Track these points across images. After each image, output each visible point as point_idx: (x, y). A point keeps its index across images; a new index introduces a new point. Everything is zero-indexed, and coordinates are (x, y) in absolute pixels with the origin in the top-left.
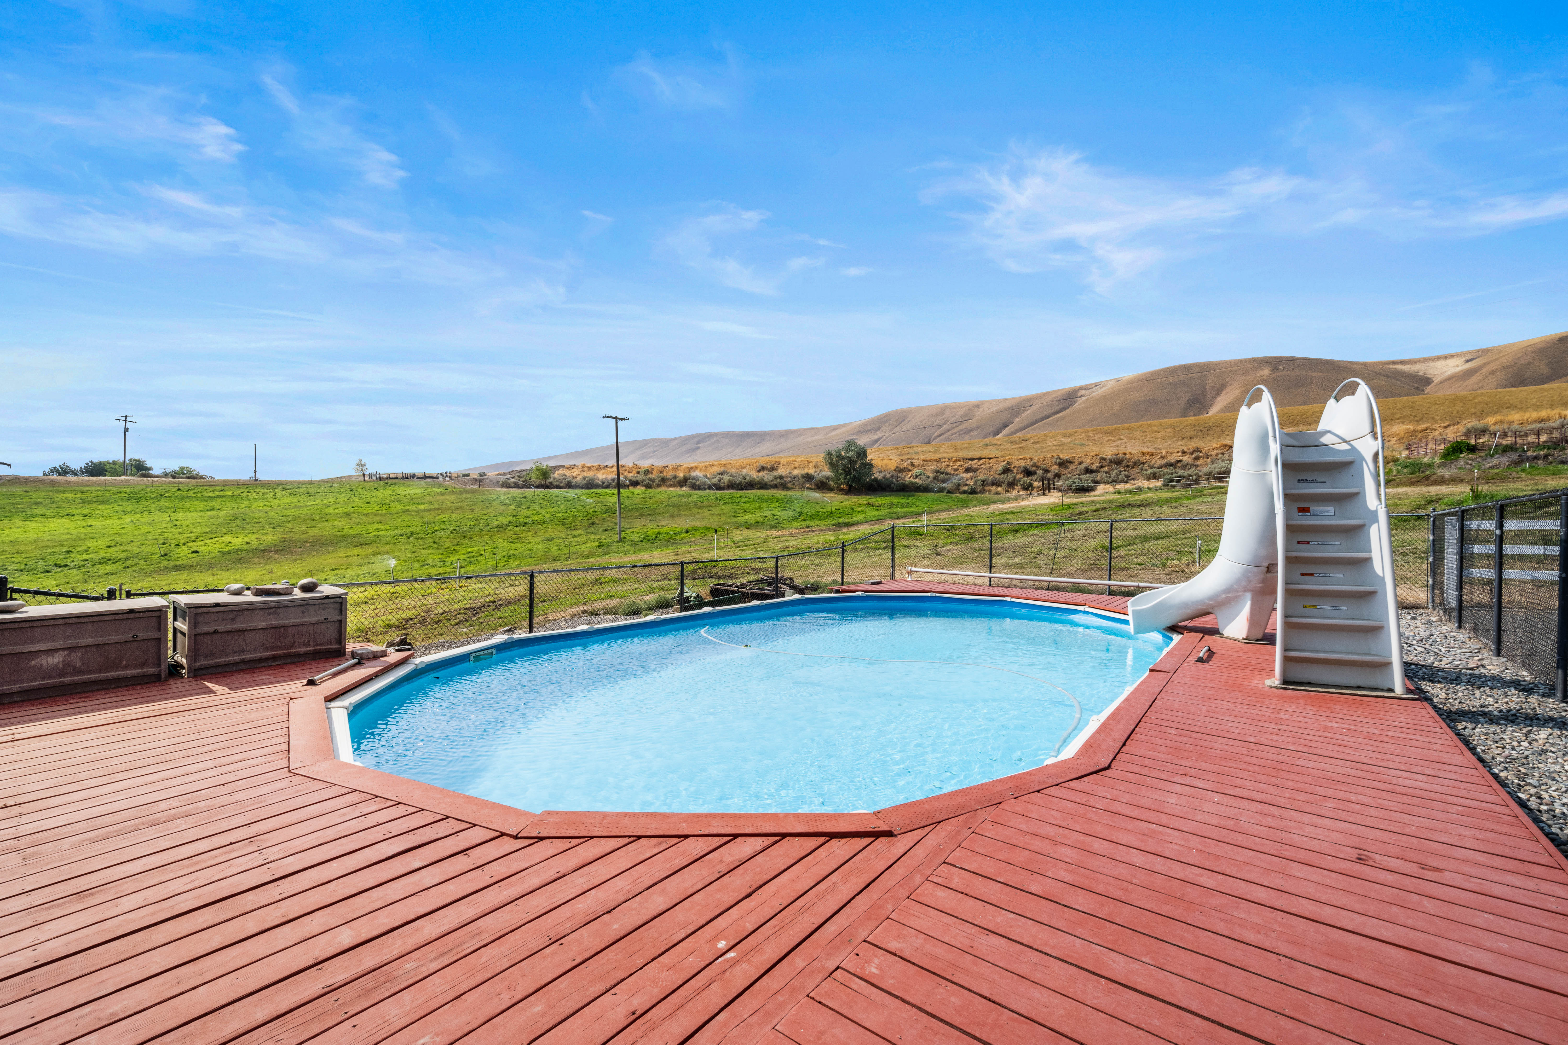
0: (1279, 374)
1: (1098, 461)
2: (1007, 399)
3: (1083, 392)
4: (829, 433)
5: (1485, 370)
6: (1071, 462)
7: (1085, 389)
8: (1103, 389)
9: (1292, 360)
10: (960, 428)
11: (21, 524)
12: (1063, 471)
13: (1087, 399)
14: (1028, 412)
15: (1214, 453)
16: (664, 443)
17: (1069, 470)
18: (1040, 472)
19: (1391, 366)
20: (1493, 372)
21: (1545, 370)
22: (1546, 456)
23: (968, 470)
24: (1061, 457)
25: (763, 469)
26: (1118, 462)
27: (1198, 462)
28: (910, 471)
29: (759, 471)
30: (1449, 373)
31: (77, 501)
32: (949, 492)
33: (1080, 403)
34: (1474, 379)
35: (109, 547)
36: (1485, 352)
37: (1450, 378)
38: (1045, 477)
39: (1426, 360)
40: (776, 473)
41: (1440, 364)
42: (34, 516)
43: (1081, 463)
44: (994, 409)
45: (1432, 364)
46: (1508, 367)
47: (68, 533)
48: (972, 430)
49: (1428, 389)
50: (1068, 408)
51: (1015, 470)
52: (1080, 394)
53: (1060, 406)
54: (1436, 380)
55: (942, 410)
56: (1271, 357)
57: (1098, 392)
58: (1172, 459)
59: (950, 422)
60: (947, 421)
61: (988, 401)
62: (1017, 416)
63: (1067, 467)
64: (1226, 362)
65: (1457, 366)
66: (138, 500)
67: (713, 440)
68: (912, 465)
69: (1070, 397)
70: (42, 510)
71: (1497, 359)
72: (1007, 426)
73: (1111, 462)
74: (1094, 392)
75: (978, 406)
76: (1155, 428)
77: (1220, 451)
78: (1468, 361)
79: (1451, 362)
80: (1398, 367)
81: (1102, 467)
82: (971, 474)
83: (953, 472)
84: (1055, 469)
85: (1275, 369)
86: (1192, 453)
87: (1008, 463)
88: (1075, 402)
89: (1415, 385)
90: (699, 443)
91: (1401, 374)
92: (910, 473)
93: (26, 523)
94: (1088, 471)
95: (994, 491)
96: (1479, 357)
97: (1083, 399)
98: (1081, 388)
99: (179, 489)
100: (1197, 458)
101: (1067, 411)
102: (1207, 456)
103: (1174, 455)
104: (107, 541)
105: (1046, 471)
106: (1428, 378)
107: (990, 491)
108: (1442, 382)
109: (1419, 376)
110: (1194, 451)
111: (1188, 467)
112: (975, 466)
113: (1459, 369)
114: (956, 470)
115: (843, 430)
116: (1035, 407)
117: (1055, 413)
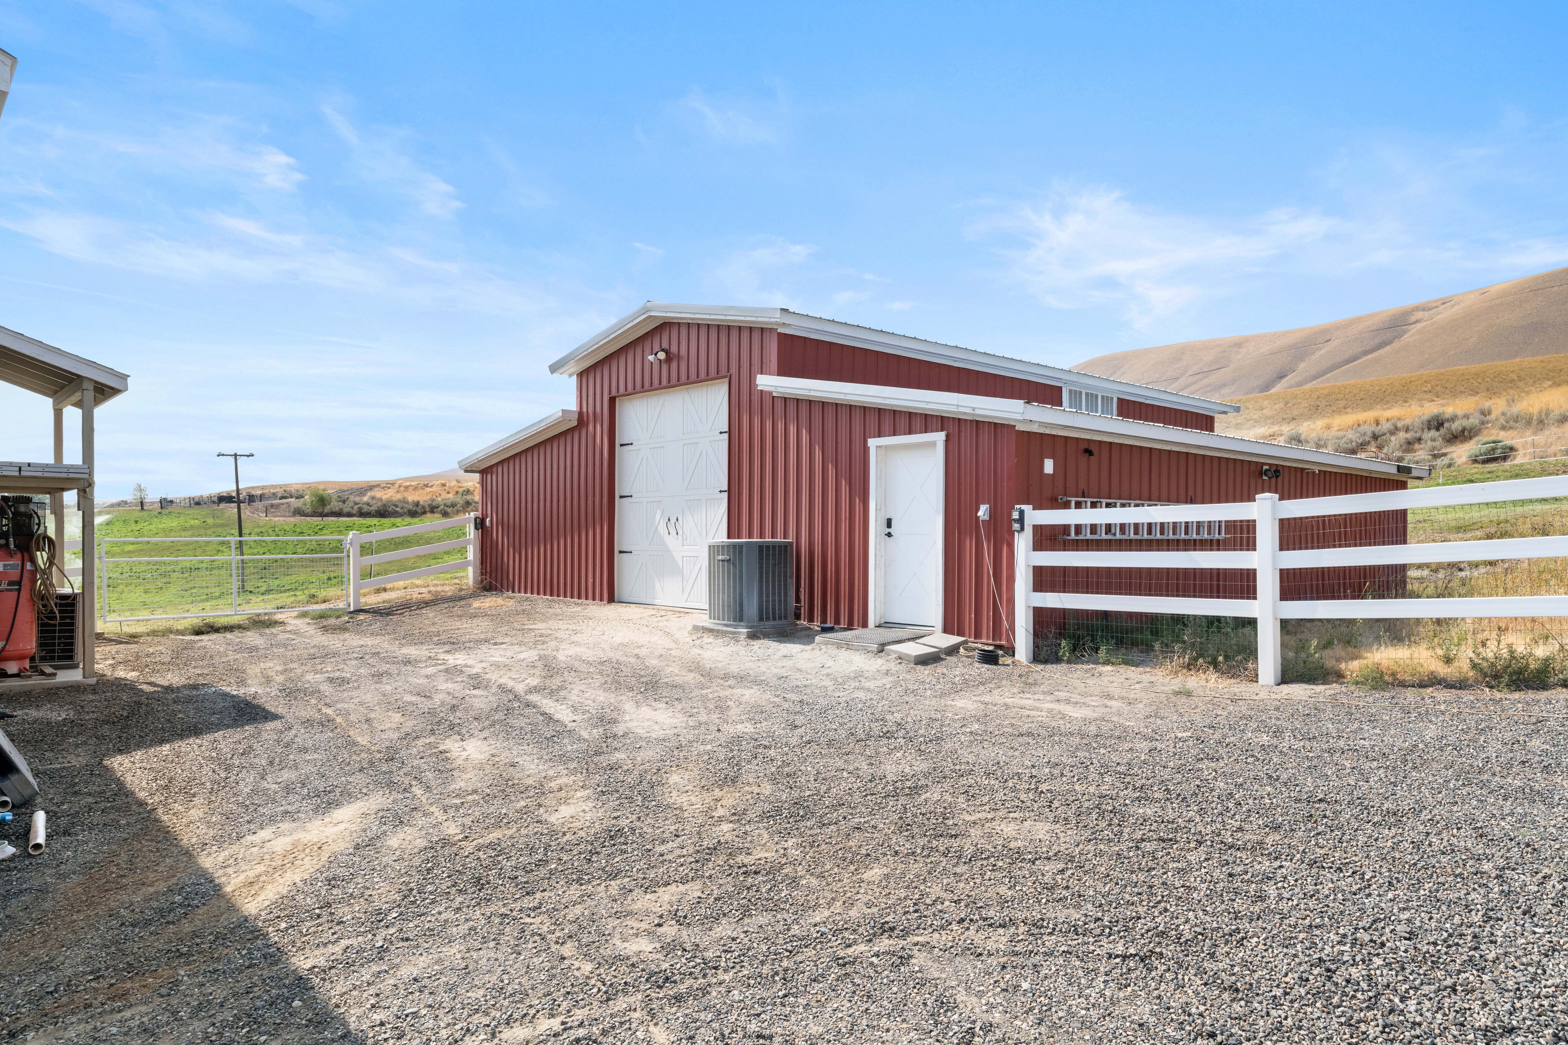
2: (1288, 332)
3: (1419, 315)
7: (1424, 310)
8: (1454, 309)
10: (1206, 381)
13: (1424, 327)
14: (1322, 352)
33: (1411, 336)
48: (1224, 385)
50: (1391, 342)
52: (1413, 319)
53: (1377, 341)
57: (1445, 315)
59: (1190, 372)
62: (1302, 359)
72: (1284, 376)
74: (1438, 314)
75: (1238, 344)
88: (1404, 332)
97: (1419, 326)
98: (1417, 309)
101: (1388, 348)
116: (1334, 343)
117: (1366, 353)
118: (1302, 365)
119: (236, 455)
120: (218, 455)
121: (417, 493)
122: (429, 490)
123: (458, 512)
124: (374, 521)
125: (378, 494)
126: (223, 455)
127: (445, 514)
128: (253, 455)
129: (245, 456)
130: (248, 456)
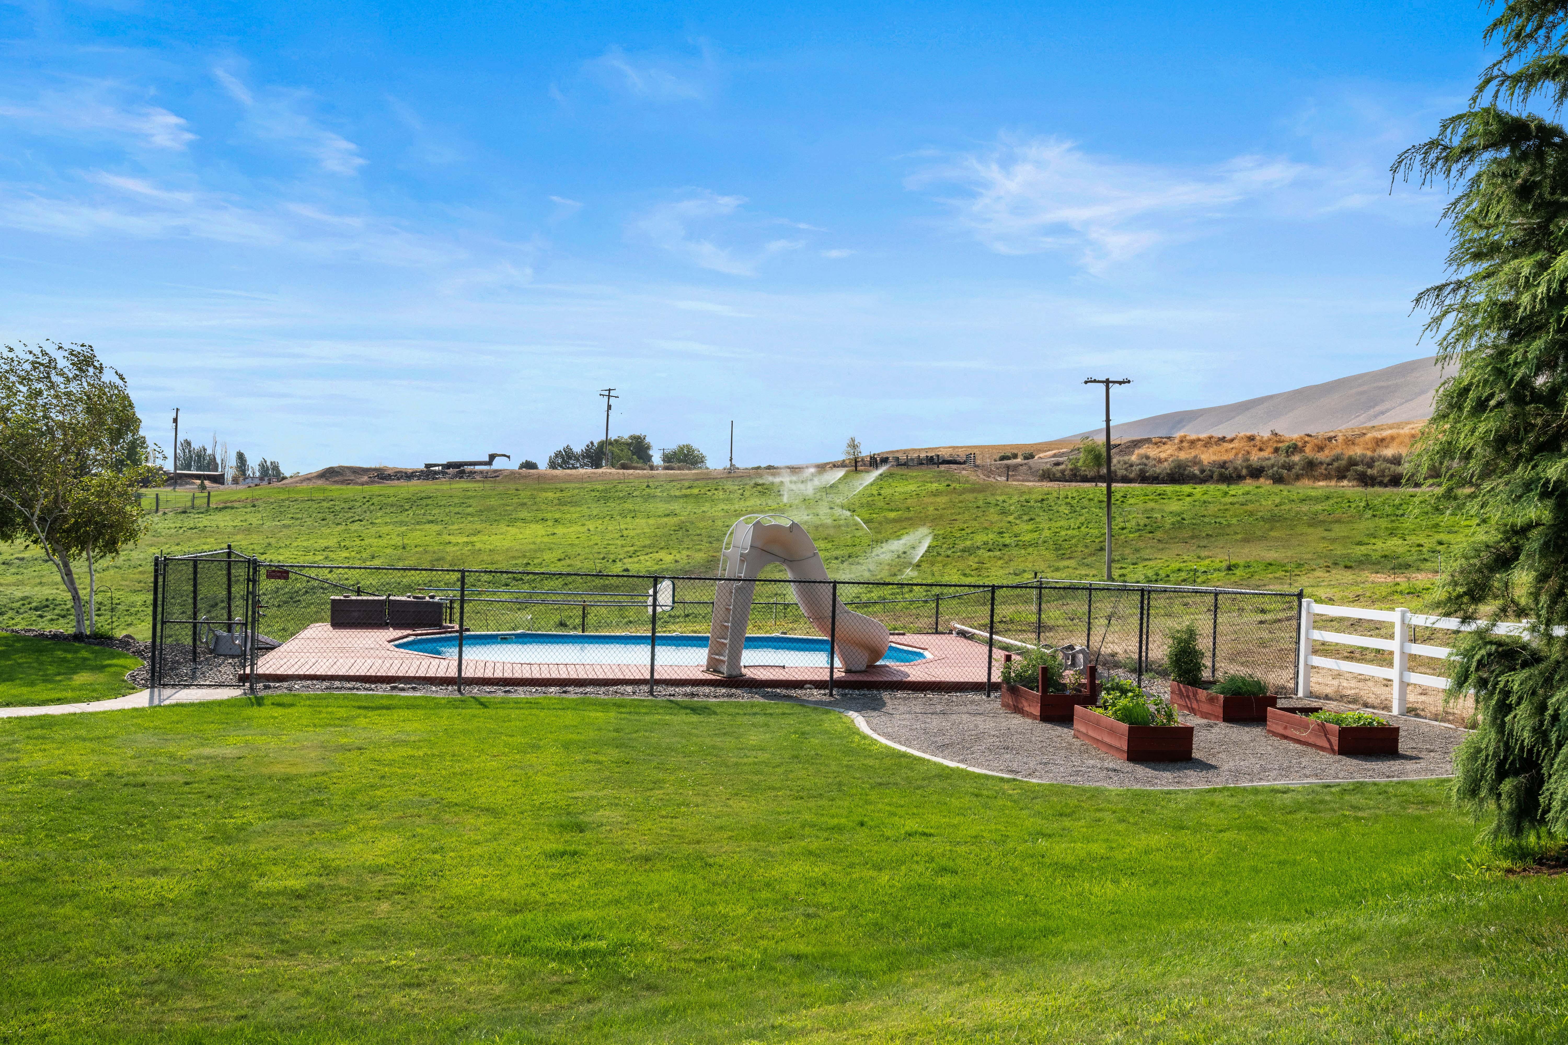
11: (504, 529)
31: (556, 502)
35: (559, 560)
42: (516, 520)
47: (534, 543)
66: (606, 500)
70: (524, 514)
93: (510, 528)
99: (648, 486)
104: (558, 554)
119: (1107, 382)
120: (1086, 382)
121: (1211, 450)
122: (1226, 445)
123: (1298, 477)
124: (1169, 488)
125: (1152, 452)
126: (1095, 381)
127: (1278, 480)
128: (1129, 382)
129: (1120, 383)
130: (1124, 382)
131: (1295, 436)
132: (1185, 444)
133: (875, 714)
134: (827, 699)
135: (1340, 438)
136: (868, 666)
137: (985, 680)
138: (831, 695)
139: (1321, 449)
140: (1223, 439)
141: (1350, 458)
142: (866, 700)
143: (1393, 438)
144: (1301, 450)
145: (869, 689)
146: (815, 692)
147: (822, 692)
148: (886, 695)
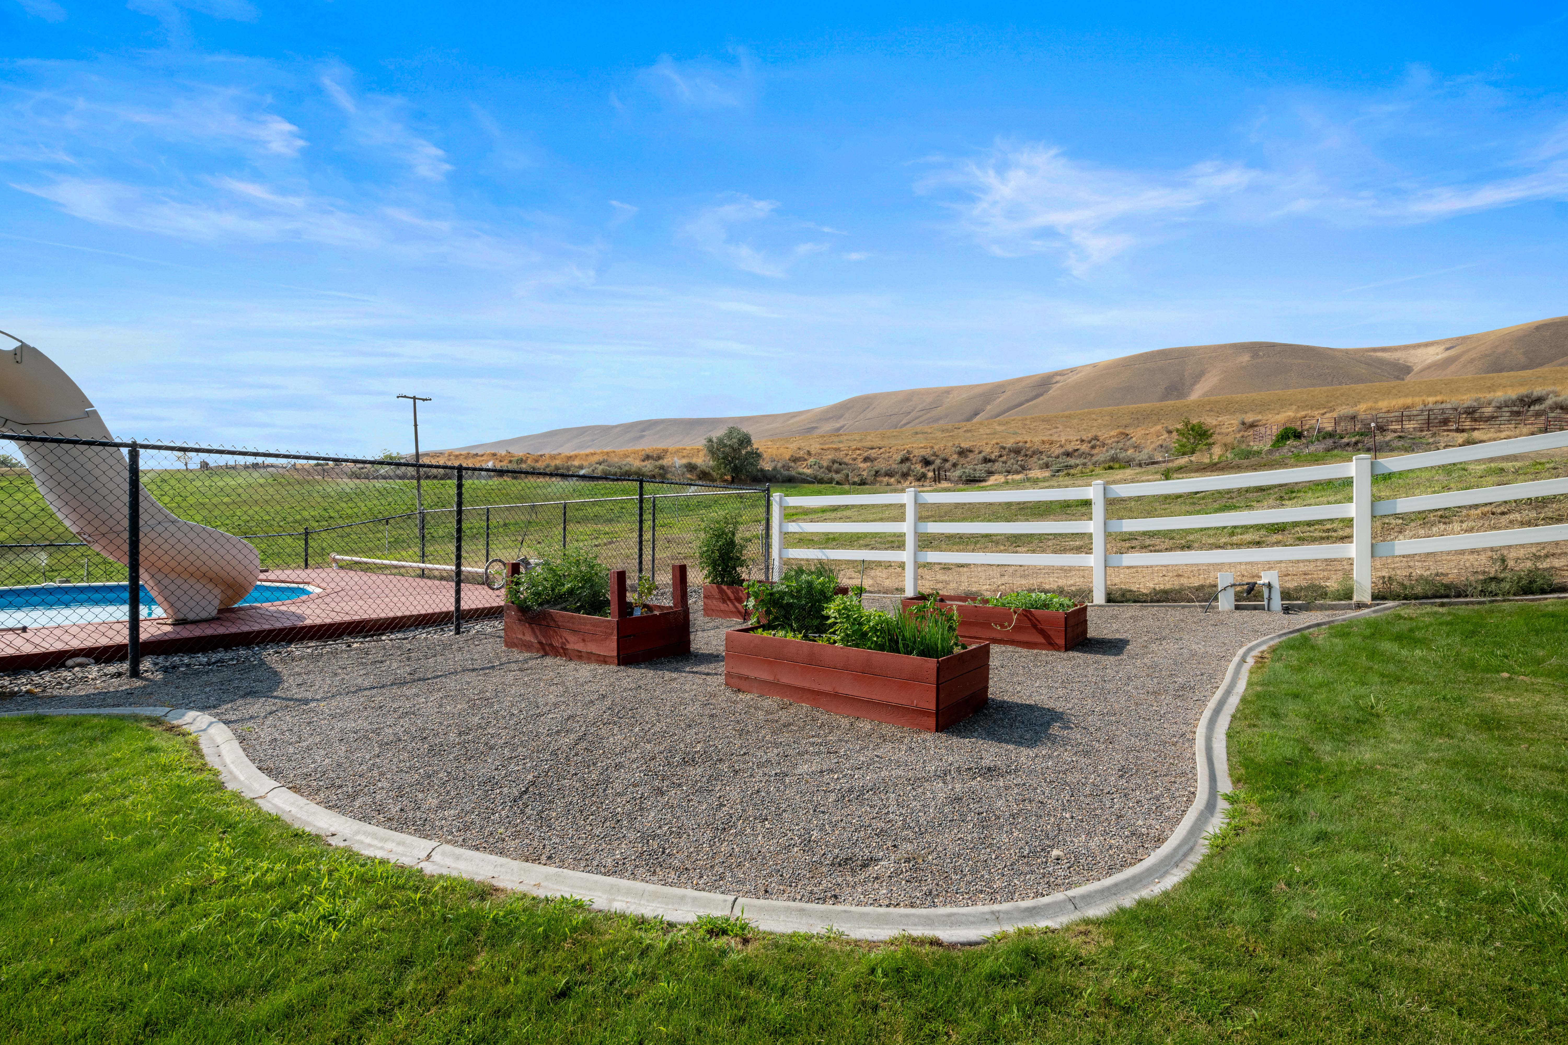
0: (1260, 360)
1: (997, 450)
3: (1058, 378)
4: (788, 420)
5: (1463, 359)
6: (971, 451)
7: (1060, 375)
8: (1079, 375)
9: (1273, 345)
10: (928, 415)
12: (963, 461)
13: (1062, 386)
14: (1001, 399)
15: (1110, 442)
16: (605, 430)
17: (968, 459)
18: (938, 462)
19: (1372, 354)
20: (1472, 361)
21: (1523, 359)
22: (1356, 443)
23: (866, 459)
24: (962, 445)
25: (648, 457)
26: (1017, 451)
27: (1094, 452)
28: (806, 460)
29: (643, 461)
30: (1429, 361)
32: (838, 483)
33: (1054, 390)
34: (1453, 368)
36: (1464, 339)
37: (1429, 367)
38: (943, 467)
39: (1406, 348)
40: (660, 462)
41: (1420, 352)
43: (980, 453)
44: (964, 396)
45: (1412, 352)
46: (1486, 355)
48: (940, 418)
49: (1408, 378)
50: (1042, 395)
51: (914, 460)
52: (1054, 380)
53: (1034, 393)
54: (1416, 369)
55: (911, 395)
56: (1252, 343)
57: (1073, 378)
58: (1070, 448)
59: (918, 409)
60: (915, 408)
61: (960, 387)
62: (988, 403)
63: (966, 457)
64: (1206, 348)
65: (1437, 354)
67: (659, 428)
68: (809, 453)
69: (1044, 383)
71: (1475, 348)
72: (978, 414)
73: (1010, 451)
76: (1094, 416)
77: (1116, 439)
78: (1447, 349)
79: (1431, 350)
80: (1379, 354)
81: (1001, 456)
82: (869, 464)
83: (851, 462)
84: (954, 458)
85: (1255, 355)
86: (1090, 442)
87: (908, 452)
88: (1050, 389)
89: (1396, 373)
90: (643, 431)
91: (1382, 362)
92: (805, 463)
94: (986, 460)
95: (885, 483)
96: (1458, 345)
97: (1058, 385)
98: (1056, 374)
100: (1093, 447)
101: (1041, 398)
102: (1104, 445)
103: (1073, 444)
105: (946, 460)
106: (1408, 367)
107: (881, 482)
108: (1422, 371)
109: (1399, 364)
110: (1092, 439)
111: (1084, 456)
112: (873, 456)
113: (1439, 357)
114: (855, 459)
115: (803, 417)
116: (1008, 394)
117: (1028, 401)
118: (989, 407)
119: (414, 398)
126: (405, 397)
129: (424, 400)
130: (426, 400)
131: (521, 454)
132: (452, 457)
133: (257, 707)
134: (125, 684)
135: (547, 456)
136: (220, 611)
137: (453, 608)
138: (135, 673)
139: (537, 461)
140: (477, 455)
141: (556, 465)
142: (226, 673)
143: (576, 456)
144: (525, 462)
145: (227, 648)
146: (94, 671)
147: (111, 669)
148: (270, 656)
